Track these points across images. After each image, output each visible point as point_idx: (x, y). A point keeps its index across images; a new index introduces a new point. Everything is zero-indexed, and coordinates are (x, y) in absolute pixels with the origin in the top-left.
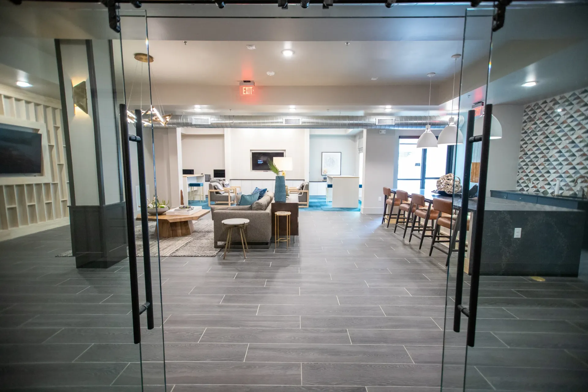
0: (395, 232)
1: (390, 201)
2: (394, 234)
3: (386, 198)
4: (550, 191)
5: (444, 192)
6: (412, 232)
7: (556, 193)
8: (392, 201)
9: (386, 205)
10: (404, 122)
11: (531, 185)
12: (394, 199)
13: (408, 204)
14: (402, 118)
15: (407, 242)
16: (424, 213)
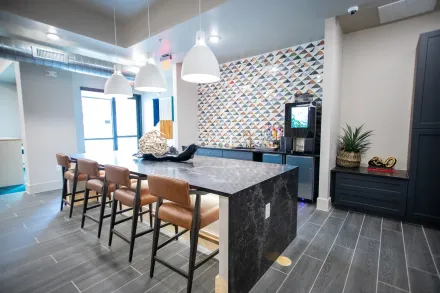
0: (82, 227)
1: (70, 174)
2: (82, 230)
3: (64, 170)
4: (224, 144)
5: (151, 155)
6: (112, 227)
7: (230, 145)
8: (73, 175)
9: (65, 181)
10: (83, 63)
11: (209, 139)
12: (76, 171)
13: (102, 180)
14: (79, 57)
15: (105, 247)
16: (131, 196)
